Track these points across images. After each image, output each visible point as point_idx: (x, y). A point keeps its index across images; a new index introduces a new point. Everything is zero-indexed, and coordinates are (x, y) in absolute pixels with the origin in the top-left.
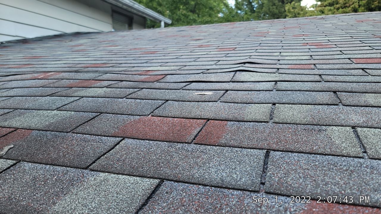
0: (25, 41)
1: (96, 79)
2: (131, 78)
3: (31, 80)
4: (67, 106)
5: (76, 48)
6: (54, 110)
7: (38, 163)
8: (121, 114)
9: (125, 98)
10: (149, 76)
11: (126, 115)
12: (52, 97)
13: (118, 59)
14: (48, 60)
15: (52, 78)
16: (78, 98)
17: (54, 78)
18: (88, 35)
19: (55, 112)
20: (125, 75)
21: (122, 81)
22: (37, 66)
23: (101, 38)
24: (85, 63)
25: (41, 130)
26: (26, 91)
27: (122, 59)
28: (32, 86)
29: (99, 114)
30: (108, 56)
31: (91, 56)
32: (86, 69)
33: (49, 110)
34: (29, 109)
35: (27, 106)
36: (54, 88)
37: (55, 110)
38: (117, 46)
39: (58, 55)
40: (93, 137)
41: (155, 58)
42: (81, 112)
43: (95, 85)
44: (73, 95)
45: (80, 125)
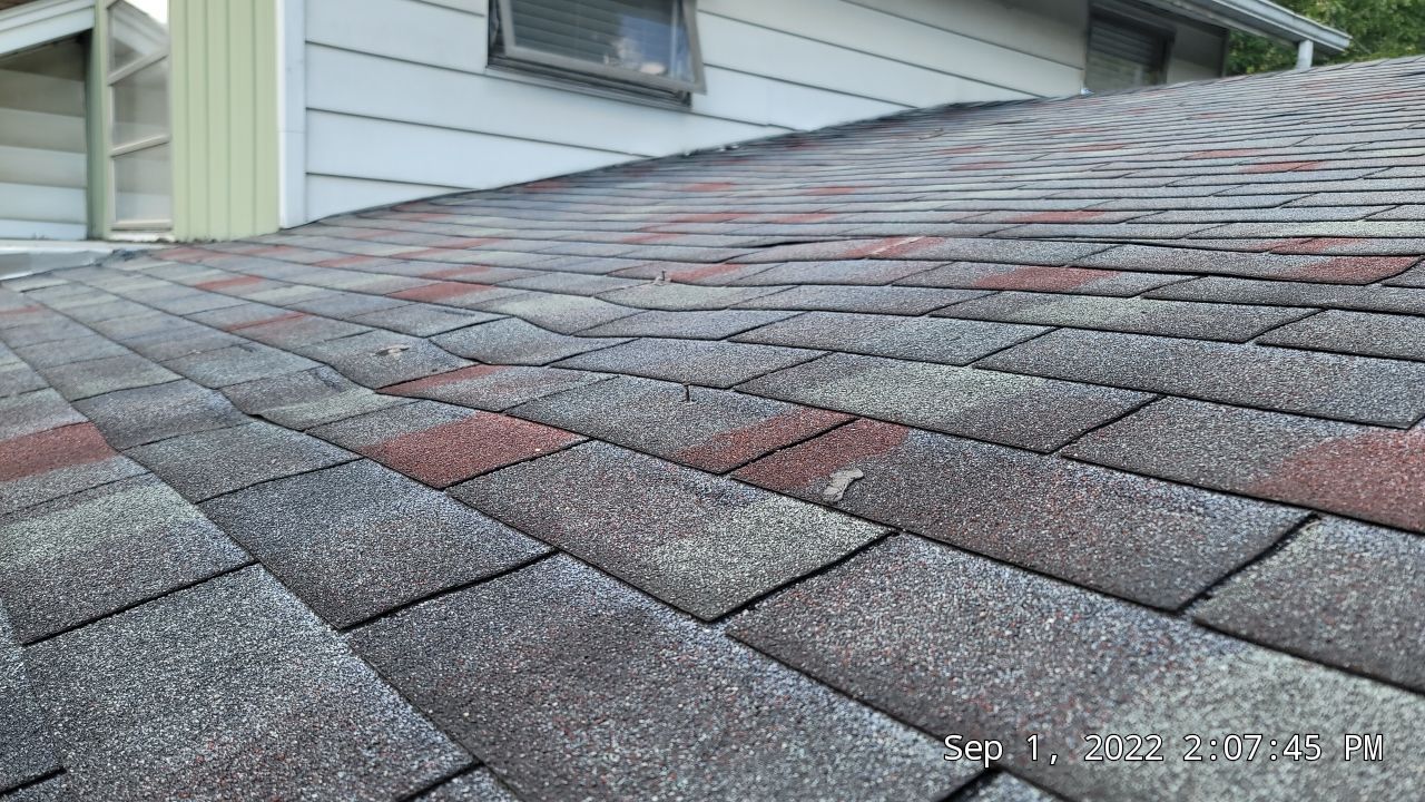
0: (793, 141)
1: (1086, 262)
2: (1233, 263)
3: (848, 259)
4: (1009, 356)
5: (965, 159)
6: (962, 366)
7: (965, 551)
8: (1257, 408)
9: (1252, 342)
10: (1329, 259)
11: (1283, 412)
12: (941, 320)
13: (1142, 192)
14: (876, 197)
15: (917, 254)
16: (1042, 329)
17: (924, 256)
18: (996, 111)
19: (967, 372)
20: (1207, 253)
21: (1205, 274)
22: (848, 217)
23: (1045, 118)
24: (1011, 207)
25: (939, 432)
26: (843, 296)
27: (1162, 191)
28: (859, 281)
29: (1149, 396)
30: (1097, 183)
31: (1030, 185)
32: (1025, 230)
33: (943, 364)
34: (874, 356)
35: (865, 344)
36: (934, 290)
37: (966, 365)
38: (1121, 147)
39: (906, 182)
40: (1161, 489)
41: (1322, 186)
42: (1072, 381)
43: (1093, 286)
44: (1016, 316)
45: (1085, 433)
